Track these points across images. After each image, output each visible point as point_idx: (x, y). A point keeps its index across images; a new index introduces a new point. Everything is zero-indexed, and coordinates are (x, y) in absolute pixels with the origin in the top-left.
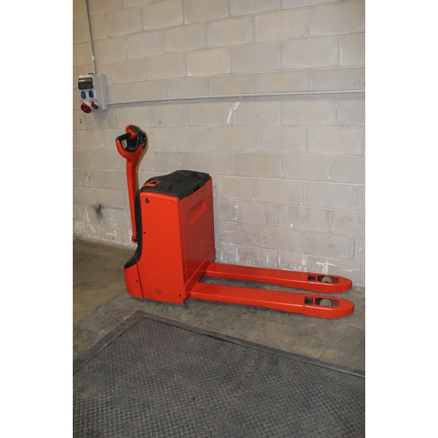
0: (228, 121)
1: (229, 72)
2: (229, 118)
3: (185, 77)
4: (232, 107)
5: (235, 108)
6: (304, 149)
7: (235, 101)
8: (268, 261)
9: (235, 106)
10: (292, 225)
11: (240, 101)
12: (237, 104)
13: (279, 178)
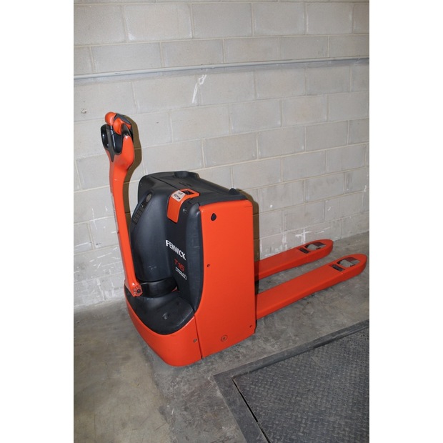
0: (194, 100)
1: (191, 36)
2: (194, 96)
3: (125, 41)
4: (197, 81)
5: (201, 83)
6: (279, 123)
7: (201, 74)
9: (201, 80)
10: (271, 206)
11: (207, 73)
12: (204, 77)
13: (256, 158)
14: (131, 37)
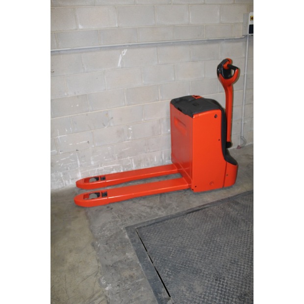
0: (119, 65)
1: (117, 25)
2: (119, 62)
3: (76, 29)
4: (121, 53)
5: (124, 54)
6: (173, 79)
7: (123, 49)
8: (155, 160)
9: (124, 53)
10: (169, 130)
11: (127, 48)
12: (125, 51)
13: (159, 101)
14: (80, 27)
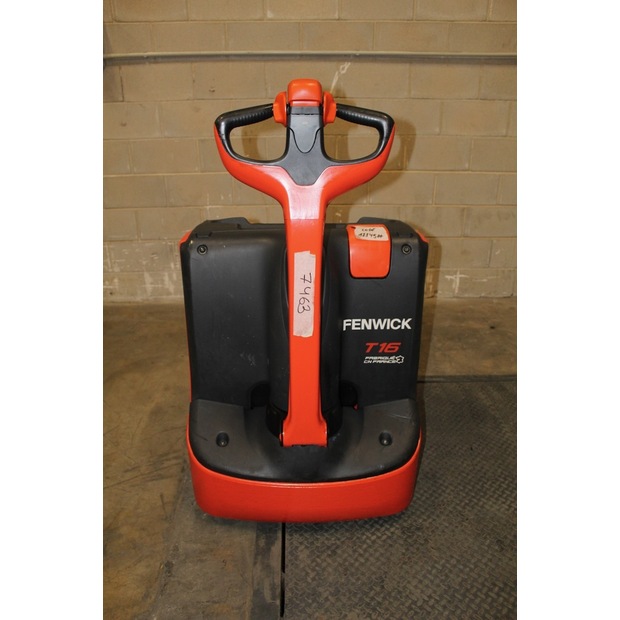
1: (337, 16)
2: (333, 85)
4: (338, 69)
5: (344, 72)
6: (437, 130)
7: (344, 61)
9: (343, 69)
11: (352, 61)
12: (347, 65)
13: (401, 170)
14: (270, 15)
